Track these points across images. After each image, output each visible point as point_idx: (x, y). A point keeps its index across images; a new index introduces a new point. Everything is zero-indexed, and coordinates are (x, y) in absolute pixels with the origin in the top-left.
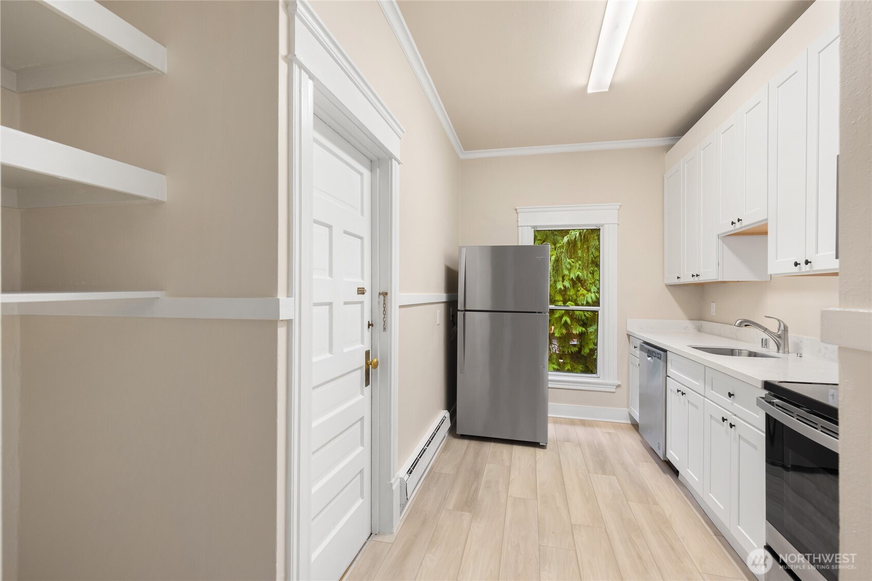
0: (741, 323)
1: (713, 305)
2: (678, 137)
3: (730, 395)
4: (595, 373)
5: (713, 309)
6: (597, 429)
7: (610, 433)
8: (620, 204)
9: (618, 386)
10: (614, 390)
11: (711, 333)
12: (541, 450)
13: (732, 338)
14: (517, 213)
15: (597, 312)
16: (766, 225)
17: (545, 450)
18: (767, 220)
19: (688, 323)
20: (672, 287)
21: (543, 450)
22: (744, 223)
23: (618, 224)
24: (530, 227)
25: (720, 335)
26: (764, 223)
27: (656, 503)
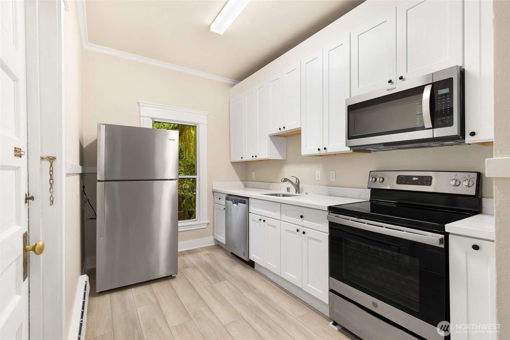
0: (284, 180)
1: (253, 173)
2: (238, 81)
3: (302, 217)
4: (195, 218)
5: (253, 175)
6: (199, 254)
7: (207, 254)
8: (209, 112)
9: (208, 224)
10: (205, 227)
11: (253, 187)
12: (173, 280)
13: (265, 189)
14: (139, 106)
15: (196, 178)
16: (300, 130)
17: (176, 279)
18: (301, 128)
19: (241, 183)
20: (234, 164)
21: (175, 280)
22: (286, 129)
23: (207, 125)
24: (150, 118)
25: (258, 188)
26: (300, 129)
27: (255, 288)
